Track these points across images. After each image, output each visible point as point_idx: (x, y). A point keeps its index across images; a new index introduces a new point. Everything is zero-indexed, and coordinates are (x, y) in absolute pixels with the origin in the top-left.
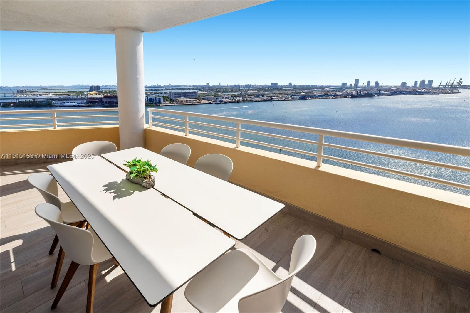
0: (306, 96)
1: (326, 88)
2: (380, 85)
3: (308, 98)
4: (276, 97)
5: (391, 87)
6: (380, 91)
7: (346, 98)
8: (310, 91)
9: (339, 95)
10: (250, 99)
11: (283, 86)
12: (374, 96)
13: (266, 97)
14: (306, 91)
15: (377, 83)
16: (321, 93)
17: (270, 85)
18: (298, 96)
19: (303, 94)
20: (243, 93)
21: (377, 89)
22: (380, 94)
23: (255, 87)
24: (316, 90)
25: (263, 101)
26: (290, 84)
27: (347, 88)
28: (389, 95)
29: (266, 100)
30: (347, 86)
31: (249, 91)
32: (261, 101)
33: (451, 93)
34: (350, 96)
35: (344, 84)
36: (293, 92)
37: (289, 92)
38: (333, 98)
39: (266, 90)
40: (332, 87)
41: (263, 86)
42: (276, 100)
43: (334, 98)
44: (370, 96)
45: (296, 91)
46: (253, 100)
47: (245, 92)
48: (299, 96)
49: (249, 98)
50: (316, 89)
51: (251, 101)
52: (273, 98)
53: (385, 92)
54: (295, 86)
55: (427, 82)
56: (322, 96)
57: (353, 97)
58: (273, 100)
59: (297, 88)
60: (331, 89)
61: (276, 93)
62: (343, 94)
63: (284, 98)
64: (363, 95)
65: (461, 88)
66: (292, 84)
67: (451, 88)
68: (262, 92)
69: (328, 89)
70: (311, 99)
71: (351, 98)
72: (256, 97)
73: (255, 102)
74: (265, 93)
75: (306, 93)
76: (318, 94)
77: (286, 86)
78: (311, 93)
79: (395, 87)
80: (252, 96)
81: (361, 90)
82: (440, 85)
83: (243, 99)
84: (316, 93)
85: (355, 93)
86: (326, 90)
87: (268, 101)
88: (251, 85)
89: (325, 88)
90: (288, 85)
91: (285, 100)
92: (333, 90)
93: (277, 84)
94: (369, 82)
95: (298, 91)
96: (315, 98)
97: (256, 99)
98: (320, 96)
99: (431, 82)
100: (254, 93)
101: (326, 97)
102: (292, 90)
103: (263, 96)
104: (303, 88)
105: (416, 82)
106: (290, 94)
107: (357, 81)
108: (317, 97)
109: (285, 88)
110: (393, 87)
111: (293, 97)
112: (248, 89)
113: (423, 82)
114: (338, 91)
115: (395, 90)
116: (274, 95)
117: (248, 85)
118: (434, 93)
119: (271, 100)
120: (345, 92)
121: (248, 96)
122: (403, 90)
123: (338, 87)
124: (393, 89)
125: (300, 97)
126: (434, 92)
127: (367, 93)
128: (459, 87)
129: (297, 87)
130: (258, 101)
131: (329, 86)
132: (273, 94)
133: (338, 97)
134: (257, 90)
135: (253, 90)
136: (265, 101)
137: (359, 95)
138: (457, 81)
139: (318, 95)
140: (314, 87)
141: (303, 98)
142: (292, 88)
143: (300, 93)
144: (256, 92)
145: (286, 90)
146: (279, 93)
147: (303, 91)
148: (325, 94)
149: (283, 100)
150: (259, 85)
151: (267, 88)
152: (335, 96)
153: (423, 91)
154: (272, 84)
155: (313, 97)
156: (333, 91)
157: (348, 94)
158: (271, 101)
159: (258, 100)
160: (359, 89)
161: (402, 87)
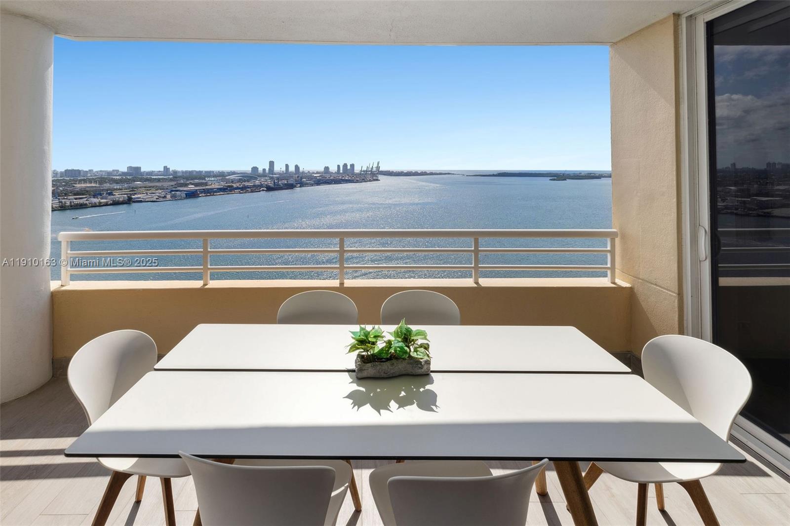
0: (196, 190)
1: (229, 175)
2: (301, 170)
3: (200, 195)
4: (139, 196)
5: (314, 173)
6: (301, 179)
7: (260, 191)
8: (204, 181)
9: (249, 188)
10: (81, 201)
11: (151, 173)
12: (295, 187)
13: (118, 196)
14: (197, 181)
15: (297, 167)
16: (223, 184)
17: (125, 170)
18: (182, 191)
19: (191, 187)
20: (61, 188)
21: (298, 177)
22: (302, 185)
23: (89, 175)
24: (212, 179)
25: (111, 205)
26: (165, 168)
27: (260, 176)
28: (312, 185)
29: (118, 201)
30: (259, 172)
31: (76, 184)
32: (106, 205)
33: (372, 181)
34: (265, 189)
35: (255, 169)
36: (173, 183)
37: (166, 184)
38: (240, 193)
39: (117, 182)
40: (239, 174)
41: (109, 173)
42: (141, 202)
43: (242, 193)
44: (291, 187)
45: (179, 182)
46: (86, 204)
47: (65, 186)
48: (185, 191)
49: (76, 199)
50: (213, 177)
51: (82, 206)
52: (133, 197)
53: (307, 181)
54: (175, 172)
55: (349, 167)
56: (224, 190)
57: (269, 189)
58: (134, 202)
59: (180, 177)
60: (237, 178)
61: (139, 186)
62: (254, 186)
63: (157, 197)
64: (282, 185)
65: (380, 174)
66: (169, 168)
67: (371, 174)
68: (107, 186)
69: (232, 177)
70: (206, 196)
71: (266, 191)
72: (95, 196)
73: (92, 207)
74: (115, 187)
75: (196, 185)
76: (216, 186)
77: (159, 172)
78: (206, 184)
79: (317, 173)
80: (83, 194)
81: (278, 179)
82: (361, 171)
83: (61, 202)
84: (213, 186)
85: (272, 185)
86: (229, 179)
87: (123, 203)
88: (79, 171)
89: (227, 176)
90: (162, 169)
91: (158, 200)
92: (239, 179)
93: (138, 169)
94: (287, 166)
95: (182, 181)
96: (212, 194)
97: (95, 200)
98: (220, 190)
99: (352, 166)
100: (88, 189)
101: (230, 191)
102: (171, 180)
103: (111, 194)
104: (190, 176)
105: (339, 166)
106: (167, 189)
107: (272, 164)
108: (216, 192)
109: (157, 177)
110: (315, 174)
111: (173, 193)
112: (73, 180)
113: (345, 165)
114: (248, 181)
115: (318, 178)
116: (133, 190)
117: (73, 171)
118: (357, 182)
119: (129, 201)
120: (257, 183)
121: (75, 195)
122: (326, 178)
123: (247, 173)
124: (316, 177)
125: (186, 194)
126: (357, 180)
127: (286, 182)
128: (377, 173)
129: (180, 174)
130: (100, 205)
131: (234, 173)
132: (132, 188)
133: (248, 190)
134: (95, 182)
135: (85, 181)
136: (116, 203)
137: (276, 186)
138: (375, 165)
139: (218, 189)
140: (209, 174)
141: (192, 195)
142: (170, 175)
143: (186, 185)
144: (93, 185)
145: (159, 180)
146: (145, 187)
147: (192, 182)
148: (229, 186)
149: (155, 200)
150: (101, 171)
151: (118, 177)
152: (244, 189)
153: (346, 178)
154: (130, 168)
155: (209, 192)
156: (240, 181)
157: (261, 186)
158: (129, 203)
159: (100, 203)
160: (277, 177)
161: (324, 173)
